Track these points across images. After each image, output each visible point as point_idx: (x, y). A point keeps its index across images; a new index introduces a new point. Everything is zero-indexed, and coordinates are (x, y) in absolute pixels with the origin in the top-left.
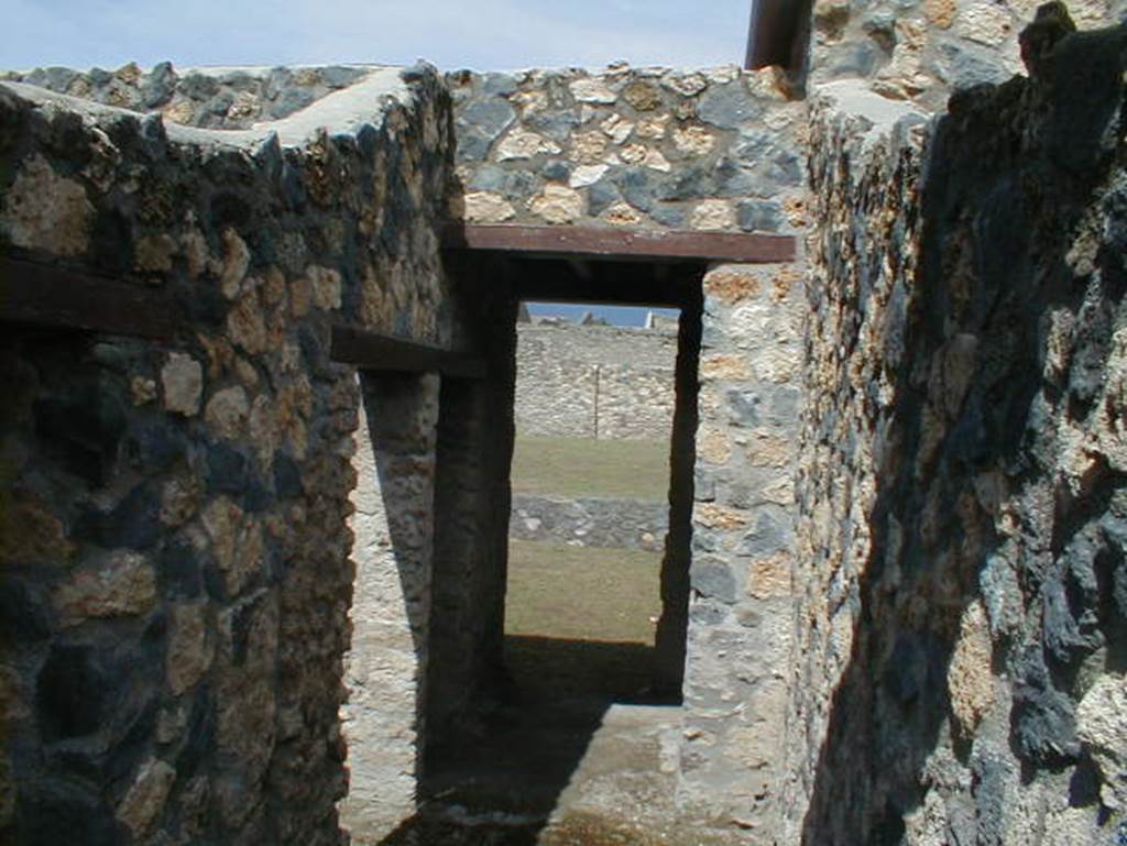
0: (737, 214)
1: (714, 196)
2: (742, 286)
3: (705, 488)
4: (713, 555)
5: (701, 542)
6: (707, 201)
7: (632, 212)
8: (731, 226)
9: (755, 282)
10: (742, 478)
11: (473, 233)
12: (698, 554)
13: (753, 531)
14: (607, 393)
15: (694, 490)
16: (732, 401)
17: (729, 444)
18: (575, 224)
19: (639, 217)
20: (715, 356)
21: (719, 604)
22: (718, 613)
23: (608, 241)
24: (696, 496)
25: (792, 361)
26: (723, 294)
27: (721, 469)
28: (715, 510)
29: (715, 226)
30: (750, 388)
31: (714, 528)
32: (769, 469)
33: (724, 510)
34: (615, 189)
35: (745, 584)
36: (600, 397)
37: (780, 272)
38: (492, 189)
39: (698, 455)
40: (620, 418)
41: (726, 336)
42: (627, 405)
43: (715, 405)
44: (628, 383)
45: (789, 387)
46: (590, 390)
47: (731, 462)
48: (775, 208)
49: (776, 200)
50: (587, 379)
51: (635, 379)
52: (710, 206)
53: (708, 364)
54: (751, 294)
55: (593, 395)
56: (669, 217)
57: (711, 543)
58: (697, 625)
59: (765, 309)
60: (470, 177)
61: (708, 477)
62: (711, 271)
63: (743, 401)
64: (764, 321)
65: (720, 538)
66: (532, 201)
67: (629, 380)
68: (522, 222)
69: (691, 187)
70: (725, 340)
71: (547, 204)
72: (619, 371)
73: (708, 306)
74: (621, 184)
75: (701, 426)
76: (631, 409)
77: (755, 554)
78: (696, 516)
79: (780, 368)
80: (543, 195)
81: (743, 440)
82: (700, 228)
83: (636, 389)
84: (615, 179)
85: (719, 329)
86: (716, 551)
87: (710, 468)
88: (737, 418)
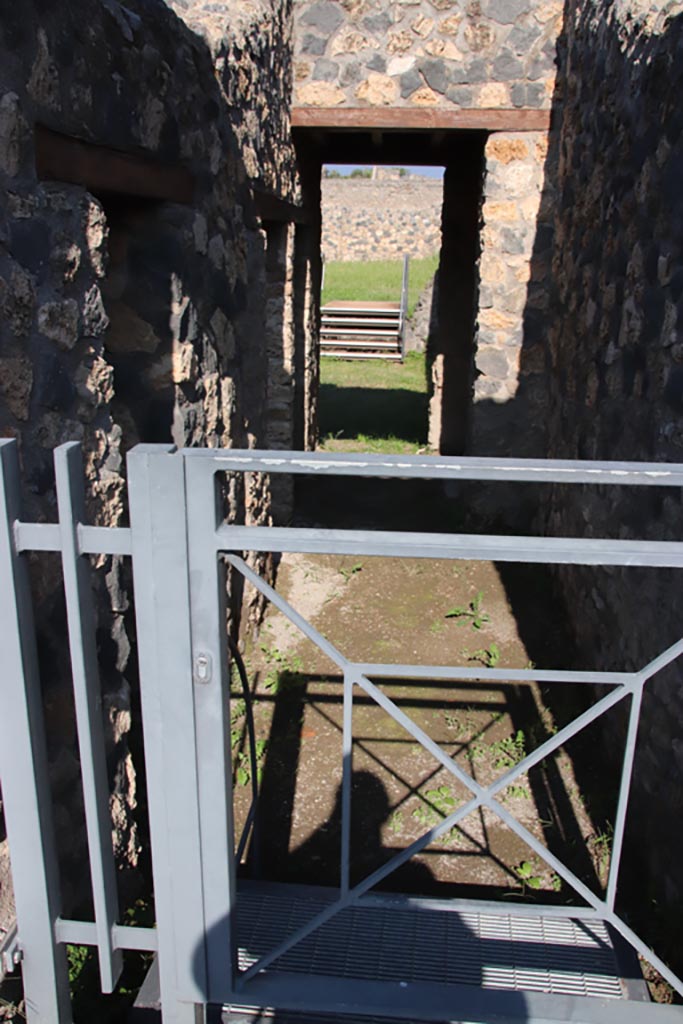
0: (511, 95)
1: (495, 80)
2: (514, 150)
3: (486, 299)
4: (490, 345)
5: (483, 337)
6: (489, 84)
7: (433, 94)
8: (506, 104)
9: (524, 147)
10: (512, 291)
11: (316, 114)
12: (481, 346)
13: (519, 328)
14: (350, 235)
15: (477, 301)
16: (506, 236)
17: (503, 267)
18: (391, 105)
19: (439, 98)
20: (494, 203)
21: (496, 380)
22: (495, 386)
23: (416, 118)
24: (480, 305)
25: (549, 205)
26: (501, 156)
27: (497, 285)
28: (493, 314)
29: (495, 104)
30: (518, 226)
31: (493, 327)
32: (531, 285)
33: (499, 314)
34: (421, 76)
35: (514, 366)
36: (344, 238)
37: (542, 138)
38: (329, 79)
39: (481, 276)
40: (361, 255)
41: (502, 187)
42: (366, 244)
43: (493, 240)
44: (366, 226)
45: (546, 225)
46: (336, 233)
47: (504, 280)
48: (540, 88)
49: (541, 81)
50: (334, 224)
51: (372, 223)
52: (492, 88)
53: (489, 210)
54: (520, 156)
55: (339, 237)
56: (461, 98)
57: (490, 338)
58: (479, 394)
59: (530, 167)
60: (312, 69)
61: (488, 292)
62: (491, 139)
63: (514, 236)
64: (530, 177)
65: (496, 334)
66: (359, 88)
67: (367, 224)
68: (352, 105)
69: (478, 73)
70: (501, 191)
71: (370, 90)
72: (359, 217)
73: (488, 167)
74: (425, 72)
75: (483, 255)
76: (369, 247)
77: (520, 345)
78: (479, 319)
79: (540, 211)
80: (367, 83)
81: (513, 264)
82: (484, 106)
83: (373, 231)
84: (421, 68)
85: (498, 182)
86: (493, 343)
87: (489, 285)
88: (509, 248)
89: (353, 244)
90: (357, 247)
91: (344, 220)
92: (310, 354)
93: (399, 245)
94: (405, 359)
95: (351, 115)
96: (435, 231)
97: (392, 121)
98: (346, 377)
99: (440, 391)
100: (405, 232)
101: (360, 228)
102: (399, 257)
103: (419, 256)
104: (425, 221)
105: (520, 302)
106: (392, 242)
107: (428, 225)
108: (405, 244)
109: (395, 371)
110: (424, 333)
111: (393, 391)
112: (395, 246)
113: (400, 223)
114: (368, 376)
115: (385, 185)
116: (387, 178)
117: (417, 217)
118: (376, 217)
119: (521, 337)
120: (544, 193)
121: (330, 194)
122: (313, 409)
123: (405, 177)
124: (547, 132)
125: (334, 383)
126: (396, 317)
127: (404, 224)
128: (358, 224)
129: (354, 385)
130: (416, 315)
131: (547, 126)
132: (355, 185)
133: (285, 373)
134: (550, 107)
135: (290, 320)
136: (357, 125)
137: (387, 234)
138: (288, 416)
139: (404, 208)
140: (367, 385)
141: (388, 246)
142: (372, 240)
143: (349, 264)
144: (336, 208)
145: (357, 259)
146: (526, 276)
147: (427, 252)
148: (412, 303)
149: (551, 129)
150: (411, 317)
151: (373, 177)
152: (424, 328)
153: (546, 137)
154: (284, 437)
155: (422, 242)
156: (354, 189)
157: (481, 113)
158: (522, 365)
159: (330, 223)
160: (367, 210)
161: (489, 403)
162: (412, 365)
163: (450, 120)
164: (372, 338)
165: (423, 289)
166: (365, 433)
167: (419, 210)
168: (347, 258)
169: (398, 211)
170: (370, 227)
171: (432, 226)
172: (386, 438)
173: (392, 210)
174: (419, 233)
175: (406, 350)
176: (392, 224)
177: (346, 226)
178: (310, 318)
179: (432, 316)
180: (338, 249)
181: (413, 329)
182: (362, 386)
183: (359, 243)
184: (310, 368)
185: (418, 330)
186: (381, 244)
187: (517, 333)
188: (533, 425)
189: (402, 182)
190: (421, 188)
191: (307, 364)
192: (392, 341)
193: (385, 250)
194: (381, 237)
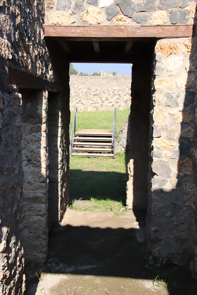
0: (170, 17)
1: (160, 9)
2: (172, 49)
3: (157, 133)
4: (160, 159)
6: (157, 12)
7: (125, 18)
8: (167, 22)
9: (177, 47)
10: (172, 128)
11: (59, 29)
12: (155, 159)
13: (177, 149)
14: (91, 99)
15: (152, 134)
16: (168, 97)
17: (166, 114)
18: (101, 25)
19: (129, 20)
20: (160, 79)
21: (164, 178)
22: (164, 182)
23: (115, 32)
24: (154, 136)
25: (193, 79)
26: (164, 52)
27: (163, 125)
28: (161, 141)
29: (161, 23)
30: (175, 91)
31: (161, 148)
32: (183, 124)
33: (165, 140)
34: (118, 8)
35: (174, 170)
36: (88, 101)
37: (188, 41)
38: (66, 9)
39: (154, 120)
40: (96, 108)
41: (165, 70)
42: (98, 103)
43: (160, 99)
44: (98, 96)
45: (191, 90)
46: (84, 99)
47: (168, 122)
48: (187, 12)
49: (188, 8)
50: (84, 95)
51: (100, 94)
52: (159, 14)
53: (157, 82)
54: (175, 52)
55: (86, 100)
56: (141, 20)
57: (160, 154)
58: (155, 186)
59: (181, 58)
60: (56, 3)
61: (158, 128)
62: (159, 43)
63: (172, 97)
64: (181, 63)
65: (164, 152)
66: (83, 15)
67: (98, 95)
68: (79, 25)
69: (150, 5)
70: (165, 72)
71: (89, 16)
72: (95, 91)
73: (157, 58)
74: (120, 5)
75: (155, 108)
76: (99, 105)
77: (178, 158)
78: (154, 144)
79: (187, 82)
80: (87, 12)
81: (172, 113)
82: (154, 24)
83: (101, 98)
84: (118, 2)
85: (162, 67)
86: (162, 157)
87: (159, 125)
88: (170, 104)
89: (92, 104)
90: (94, 105)
91: (88, 93)
92: (62, 161)
93: (113, 104)
94: (115, 156)
95: (79, 30)
96: (128, 98)
97: (102, 33)
98: (87, 166)
99: (132, 178)
100: (115, 98)
101: (95, 96)
102: (112, 109)
103: (121, 109)
104: (124, 93)
105: (177, 134)
106: (109, 103)
107: (125, 95)
108: (115, 104)
109: (110, 162)
110: (124, 144)
111: (109, 172)
112: (111, 104)
113: (113, 94)
114: (97, 165)
115: (107, 78)
116: (107, 76)
117: (120, 92)
118: (102, 92)
119: (178, 154)
120: (189, 72)
121: (82, 82)
122: (64, 190)
123: (115, 75)
124: (191, 38)
125: (81, 169)
126: (111, 137)
127: (115, 95)
128: (94, 95)
129: (91, 170)
130: (120, 136)
131: (191, 35)
132: (93, 78)
133: (41, 176)
134: (193, 23)
135: (45, 145)
136: (82, 36)
137: (107, 99)
138: (44, 201)
139: (115, 88)
140: (97, 170)
141: (107, 104)
142: (101, 102)
143: (91, 112)
144: (84, 88)
145: (94, 110)
146: (180, 119)
147: (125, 107)
148: (118, 130)
149: (193, 36)
150: (118, 137)
151: (101, 75)
152: (124, 142)
153: (190, 40)
154: (42, 213)
155: (123, 102)
156: (93, 80)
157: (152, 28)
158: (179, 170)
159: (82, 95)
160: (98, 89)
161: (161, 191)
162: (118, 159)
163: (135, 32)
164: (99, 146)
165: (123, 123)
166: (95, 197)
167: (121, 88)
168: (89, 110)
169: (112, 89)
170: (100, 96)
171: (127, 96)
172: (105, 199)
173: (109, 89)
174: (121, 99)
175: (116, 152)
176: (109, 95)
177: (89, 95)
178: (62, 142)
179: (128, 136)
180: (86, 106)
181: (118, 142)
182: (94, 170)
183: (95, 103)
184: (62, 168)
185: (121, 143)
186: (105, 103)
187: (175, 151)
188: (187, 204)
189: (114, 77)
190: (122, 79)
191: (60, 166)
192: (109, 148)
193: (106, 106)
194: (104, 100)
